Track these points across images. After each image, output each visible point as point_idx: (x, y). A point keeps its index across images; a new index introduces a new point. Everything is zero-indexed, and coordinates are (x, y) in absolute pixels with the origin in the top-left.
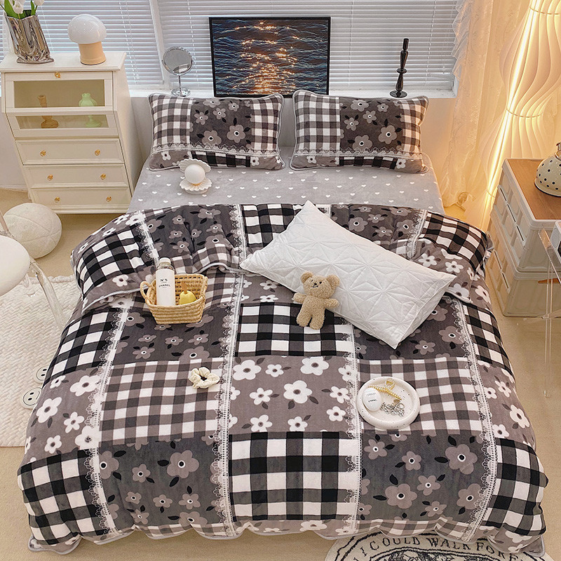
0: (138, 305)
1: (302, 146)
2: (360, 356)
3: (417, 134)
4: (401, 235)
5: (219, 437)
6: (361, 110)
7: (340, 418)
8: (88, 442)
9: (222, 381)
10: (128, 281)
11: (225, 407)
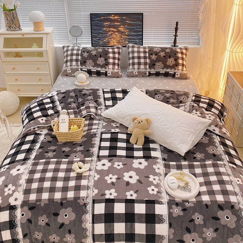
0: (50, 132)
1: (131, 67)
2: (164, 159)
3: (185, 62)
4: (181, 102)
5: (87, 200)
6: (158, 51)
7: (155, 193)
8: (16, 201)
9: (90, 170)
10: (46, 121)
11: (91, 184)
